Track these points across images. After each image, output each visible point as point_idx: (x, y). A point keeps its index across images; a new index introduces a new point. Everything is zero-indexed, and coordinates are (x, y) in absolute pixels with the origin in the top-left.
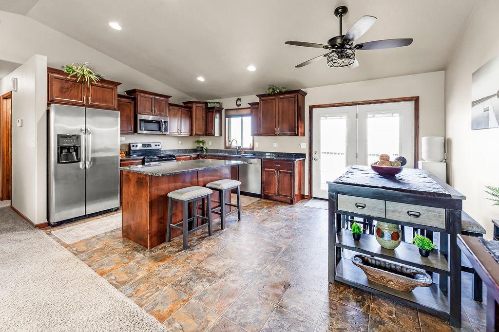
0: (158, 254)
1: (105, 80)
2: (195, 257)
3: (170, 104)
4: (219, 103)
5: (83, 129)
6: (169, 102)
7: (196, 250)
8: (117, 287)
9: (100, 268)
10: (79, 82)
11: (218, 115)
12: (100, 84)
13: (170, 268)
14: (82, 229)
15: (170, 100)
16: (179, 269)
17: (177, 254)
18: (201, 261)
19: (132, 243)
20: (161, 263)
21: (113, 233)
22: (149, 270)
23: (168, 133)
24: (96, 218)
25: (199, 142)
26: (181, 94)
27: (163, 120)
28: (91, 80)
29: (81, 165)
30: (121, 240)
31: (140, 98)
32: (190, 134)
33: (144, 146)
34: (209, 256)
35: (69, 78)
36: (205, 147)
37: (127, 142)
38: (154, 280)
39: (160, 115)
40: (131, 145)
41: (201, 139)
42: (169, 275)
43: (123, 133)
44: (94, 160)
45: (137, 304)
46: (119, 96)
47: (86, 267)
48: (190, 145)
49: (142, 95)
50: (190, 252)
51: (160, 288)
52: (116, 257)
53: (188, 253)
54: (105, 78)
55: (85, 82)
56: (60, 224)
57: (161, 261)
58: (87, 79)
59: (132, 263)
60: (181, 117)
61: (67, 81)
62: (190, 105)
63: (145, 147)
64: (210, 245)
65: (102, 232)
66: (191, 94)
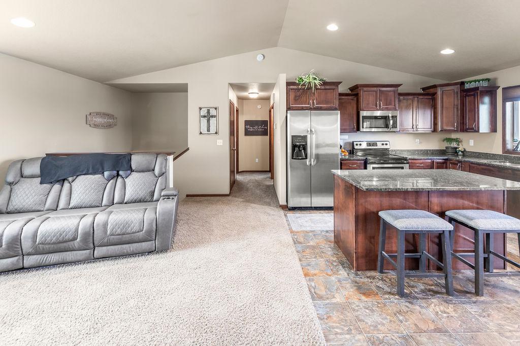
0: (363, 283)
1: (327, 82)
2: (413, 318)
3: (400, 94)
4: (488, 80)
5: (309, 130)
6: (399, 92)
7: (417, 307)
8: (313, 298)
9: (306, 268)
10: (307, 89)
11: (487, 100)
12: (323, 87)
13: (372, 311)
14: (306, 220)
15: (401, 90)
16: (384, 322)
17: (387, 296)
18: (421, 331)
19: (340, 254)
20: (363, 298)
21: (327, 234)
22: (347, 298)
23: (398, 129)
24: (319, 212)
25: (450, 140)
26: (418, 78)
27: (390, 115)
28: (316, 85)
29: (308, 161)
30: (332, 245)
31: (363, 94)
32: (432, 129)
33: (369, 144)
34: (438, 330)
35: (300, 87)
36: (461, 148)
37: (351, 141)
38: (350, 315)
39: (387, 109)
40: (355, 143)
41: (454, 136)
42: (369, 321)
43: (343, 131)
44: (317, 157)
45: (324, 333)
46: (340, 95)
47: (297, 260)
48: (434, 144)
49: (365, 89)
50: (407, 304)
51: (353, 332)
52: (321, 262)
53: (403, 304)
54: (328, 80)
55: (311, 88)
56: (294, 209)
57: (364, 294)
58: (313, 85)
59: (333, 278)
60: (418, 107)
61: (298, 90)
62: (432, 91)
63: (370, 146)
64: (445, 312)
65: (320, 229)
66: (433, 75)
